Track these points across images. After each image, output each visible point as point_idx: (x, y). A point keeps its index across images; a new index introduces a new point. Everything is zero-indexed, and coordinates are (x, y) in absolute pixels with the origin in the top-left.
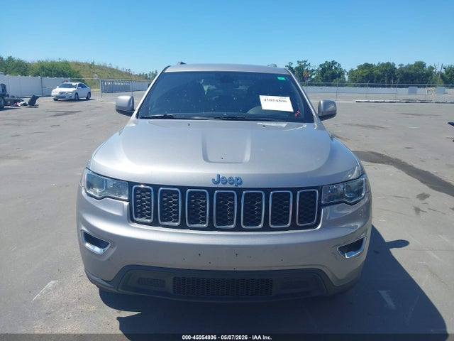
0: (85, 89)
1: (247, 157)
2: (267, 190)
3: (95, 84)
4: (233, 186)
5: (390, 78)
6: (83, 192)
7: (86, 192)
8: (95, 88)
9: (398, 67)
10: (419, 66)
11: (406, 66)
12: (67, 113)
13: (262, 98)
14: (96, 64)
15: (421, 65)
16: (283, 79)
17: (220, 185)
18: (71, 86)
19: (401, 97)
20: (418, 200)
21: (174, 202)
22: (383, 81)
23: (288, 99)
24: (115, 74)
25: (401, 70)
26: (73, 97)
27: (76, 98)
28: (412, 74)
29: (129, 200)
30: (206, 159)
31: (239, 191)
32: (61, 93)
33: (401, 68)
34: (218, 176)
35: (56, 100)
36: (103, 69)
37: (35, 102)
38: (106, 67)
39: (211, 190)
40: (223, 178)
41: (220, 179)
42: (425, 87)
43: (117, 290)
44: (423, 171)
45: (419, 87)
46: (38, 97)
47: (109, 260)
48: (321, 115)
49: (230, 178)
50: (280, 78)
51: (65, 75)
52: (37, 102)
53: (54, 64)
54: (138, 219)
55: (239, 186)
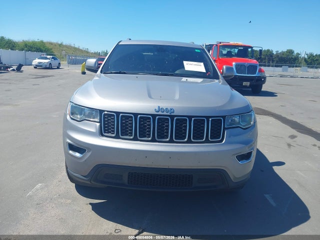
0: (56, 61)
1: (177, 97)
2: (190, 117)
3: (63, 58)
4: (168, 114)
5: (269, 61)
6: (68, 117)
7: (70, 117)
8: (63, 61)
9: (275, 53)
10: (290, 53)
11: (280, 53)
12: (44, 77)
13: (185, 63)
14: (64, 44)
15: (291, 52)
16: (199, 51)
17: (160, 113)
18: (46, 58)
19: (277, 73)
20: (289, 139)
21: (130, 124)
22: (265, 62)
23: (202, 64)
24: (77, 52)
25: (277, 55)
26: (48, 66)
27: (49, 67)
28: (284, 58)
29: (100, 122)
30: (150, 96)
31: (172, 117)
32: (40, 63)
33: (277, 54)
34: (159, 107)
35: (35, 68)
36: (69, 47)
37: (21, 69)
38: (71, 47)
39: (154, 116)
40: (162, 108)
41: (160, 109)
42: (293, 67)
43: (90, 182)
44: (293, 121)
45: (290, 67)
46: (22, 65)
47: (86, 161)
48: (224, 75)
49: (166, 109)
50: (196, 50)
51: (42, 51)
52: (22, 69)
53: (34, 43)
54: (106, 134)
55: (172, 114)
